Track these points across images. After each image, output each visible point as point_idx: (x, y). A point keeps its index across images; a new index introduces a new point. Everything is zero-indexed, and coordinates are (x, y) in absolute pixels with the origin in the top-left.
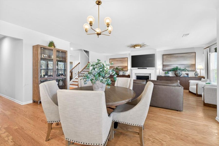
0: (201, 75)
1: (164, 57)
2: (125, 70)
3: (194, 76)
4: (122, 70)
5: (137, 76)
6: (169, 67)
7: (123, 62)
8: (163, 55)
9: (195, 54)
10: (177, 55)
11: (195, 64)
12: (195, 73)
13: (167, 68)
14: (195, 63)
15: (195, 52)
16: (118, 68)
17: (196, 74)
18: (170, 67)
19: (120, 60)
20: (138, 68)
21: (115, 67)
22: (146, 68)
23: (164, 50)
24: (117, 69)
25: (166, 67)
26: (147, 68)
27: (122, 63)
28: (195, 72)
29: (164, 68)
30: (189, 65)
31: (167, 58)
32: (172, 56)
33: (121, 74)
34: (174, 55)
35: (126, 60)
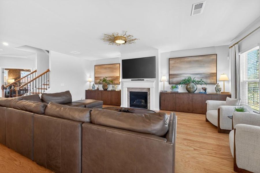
0: (226, 91)
1: (171, 62)
2: (116, 82)
3: (215, 92)
4: (111, 83)
5: (130, 92)
6: (178, 77)
7: (114, 71)
8: (169, 59)
9: (216, 57)
10: (190, 59)
11: (216, 73)
12: (216, 88)
13: (175, 80)
14: (216, 72)
15: (217, 54)
16: (105, 80)
17: (218, 90)
18: (180, 77)
19: (110, 68)
20: (132, 80)
21: (102, 79)
22: (143, 80)
23: (172, 52)
25: (173, 78)
26: (145, 79)
27: (112, 72)
28: (215, 86)
29: (171, 79)
30: (207, 75)
31: (174, 63)
32: (182, 60)
33: (110, 89)
34: (186, 59)
35: (117, 67)
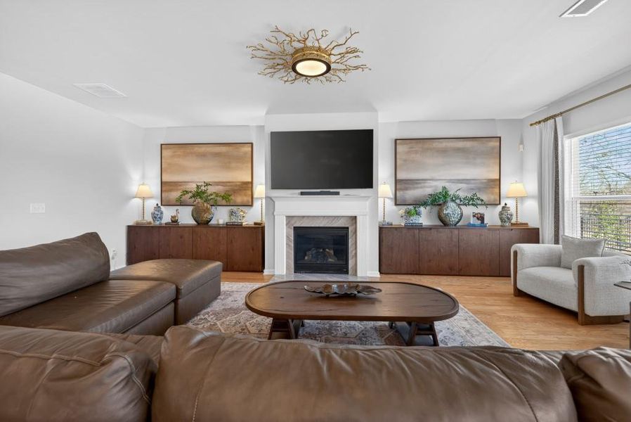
0: (520, 221)
1: (399, 148)
2: (239, 199)
3: (499, 223)
4: (224, 202)
5: (295, 228)
6: (417, 188)
7: (233, 165)
8: (396, 140)
9: (498, 144)
11: (500, 179)
12: (501, 214)
13: (413, 194)
14: (498, 178)
15: (500, 138)
16: (204, 192)
17: (505, 216)
18: (421, 188)
19: (217, 155)
20: (302, 194)
21: (193, 187)
22: (338, 193)
23: (400, 122)
24: (198, 194)
25: (406, 189)
27: (227, 167)
28: (499, 208)
29: (401, 192)
30: (482, 183)
31: (409, 152)
32: (428, 145)
33: (221, 222)
34: (436, 144)
35: (246, 153)
